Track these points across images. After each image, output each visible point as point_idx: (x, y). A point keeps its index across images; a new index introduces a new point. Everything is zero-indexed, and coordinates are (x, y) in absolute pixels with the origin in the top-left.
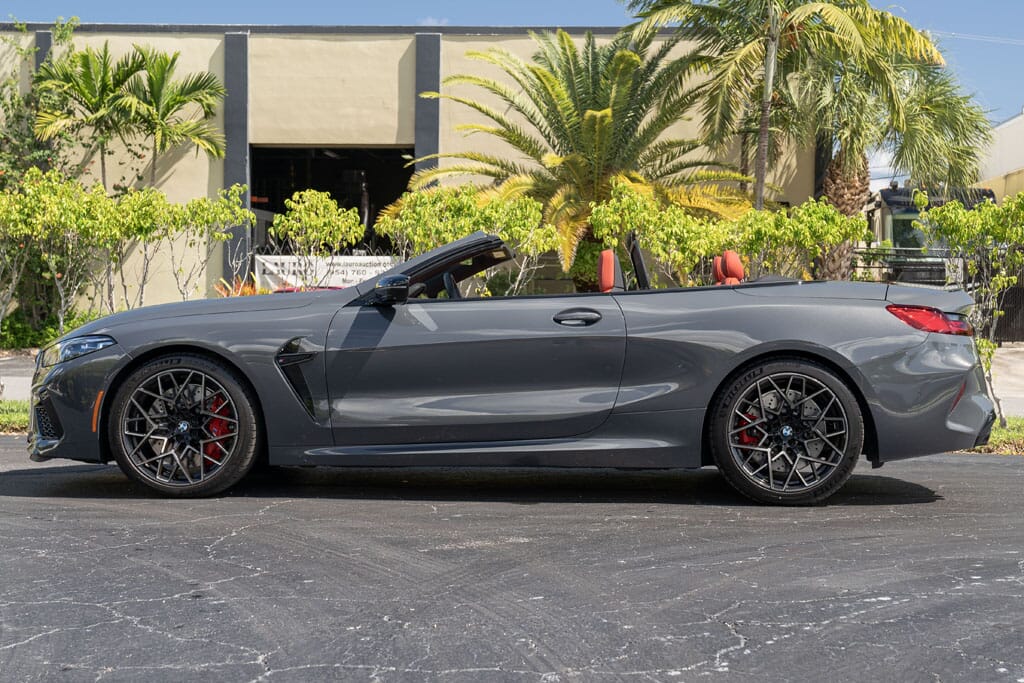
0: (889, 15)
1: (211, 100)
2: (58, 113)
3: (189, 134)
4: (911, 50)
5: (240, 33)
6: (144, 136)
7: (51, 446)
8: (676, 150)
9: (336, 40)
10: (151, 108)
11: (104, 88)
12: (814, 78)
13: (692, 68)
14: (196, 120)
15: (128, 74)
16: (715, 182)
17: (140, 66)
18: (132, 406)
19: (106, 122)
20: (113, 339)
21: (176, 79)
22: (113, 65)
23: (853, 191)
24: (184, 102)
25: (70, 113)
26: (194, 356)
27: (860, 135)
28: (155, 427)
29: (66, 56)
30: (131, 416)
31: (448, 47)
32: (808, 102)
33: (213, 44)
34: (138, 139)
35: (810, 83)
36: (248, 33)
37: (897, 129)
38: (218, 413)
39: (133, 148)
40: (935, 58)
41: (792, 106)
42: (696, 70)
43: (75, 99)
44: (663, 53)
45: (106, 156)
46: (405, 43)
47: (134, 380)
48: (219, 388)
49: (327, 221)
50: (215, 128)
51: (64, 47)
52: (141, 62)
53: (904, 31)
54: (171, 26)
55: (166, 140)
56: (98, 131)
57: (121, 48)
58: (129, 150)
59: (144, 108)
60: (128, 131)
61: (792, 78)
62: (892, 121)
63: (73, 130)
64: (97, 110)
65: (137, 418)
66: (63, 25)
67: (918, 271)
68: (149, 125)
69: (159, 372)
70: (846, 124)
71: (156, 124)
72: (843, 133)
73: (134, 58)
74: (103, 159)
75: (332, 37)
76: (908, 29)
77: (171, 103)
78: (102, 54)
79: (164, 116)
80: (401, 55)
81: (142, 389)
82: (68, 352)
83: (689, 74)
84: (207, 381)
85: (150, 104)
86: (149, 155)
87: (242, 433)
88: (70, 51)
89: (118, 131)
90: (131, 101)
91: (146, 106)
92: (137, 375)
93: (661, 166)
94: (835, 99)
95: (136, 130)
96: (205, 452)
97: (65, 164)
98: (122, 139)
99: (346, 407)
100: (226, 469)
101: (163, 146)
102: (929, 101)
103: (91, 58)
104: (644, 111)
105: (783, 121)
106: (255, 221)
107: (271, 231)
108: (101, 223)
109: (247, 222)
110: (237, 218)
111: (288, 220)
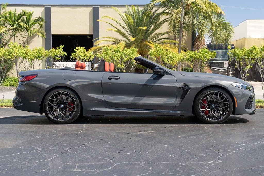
0: (212, 2)
1: (42, 23)
2: (4, 27)
3: (36, 32)
4: (217, 11)
5: (49, 6)
6: (25, 33)
8: (159, 35)
9: (73, 8)
10: (27, 25)
11: (15, 20)
12: (192, 17)
13: (162, 15)
14: (38, 28)
15: (21, 17)
16: (169, 43)
17: (23, 15)
19: (15, 29)
21: (33, 18)
22: (17, 15)
23: (201, 45)
24: (35, 24)
25: (6, 27)
27: (204, 31)
29: (4, 12)
31: (101, 10)
32: (190, 23)
33: (42, 9)
34: (24, 33)
35: (191, 18)
36: (51, 6)
37: (212, 30)
39: (22, 35)
40: (222, 13)
41: (186, 24)
42: (163, 15)
43: (7, 23)
44: (156, 11)
45: (16, 38)
46: (90, 9)
49: (85, 54)
50: (43, 31)
51: (4, 10)
52: (24, 14)
53: (215, 6)
54: (31, 5)
55: (31, 34)
56: (13, 31)
57: (19, 10)
58: (21, 36)
59: (25, 26)
60: (21, 31)
61: (186, 17)
62: (211, 28)
63: (7, 31)
64: (13, 26)
66: (4, 5)
67: (215, 64)
68: (26, 30)
70: (200, 28)
71: (28, 29)
72: (199, 31)
73: (22, 13)
74: (15, 38)
75: (72, 7)
76: (216, 6)
77: (32, 24)
78: (14, 12)
79: (30, 27)
80: (89, 12)
83: (161, 16)
85: (27, 24)
86: (26, 37)
88: (5, 11)
89: (19, 31)
90: (22, 24)
91: (26, 25)
93: (155, 39)
94: (197, 22)
95: (23, 31)
97: (5, 40)
98: (20, 33)
101: (30, 35)
102: (220, 23)
103: (11, 13)
104: (151, 26)
105: (184, 28)
106: (66, 54)
107: (71, 57)
108: (29, 55)
109: (64, 55)
110: (62, 54)
111: (75, 54)
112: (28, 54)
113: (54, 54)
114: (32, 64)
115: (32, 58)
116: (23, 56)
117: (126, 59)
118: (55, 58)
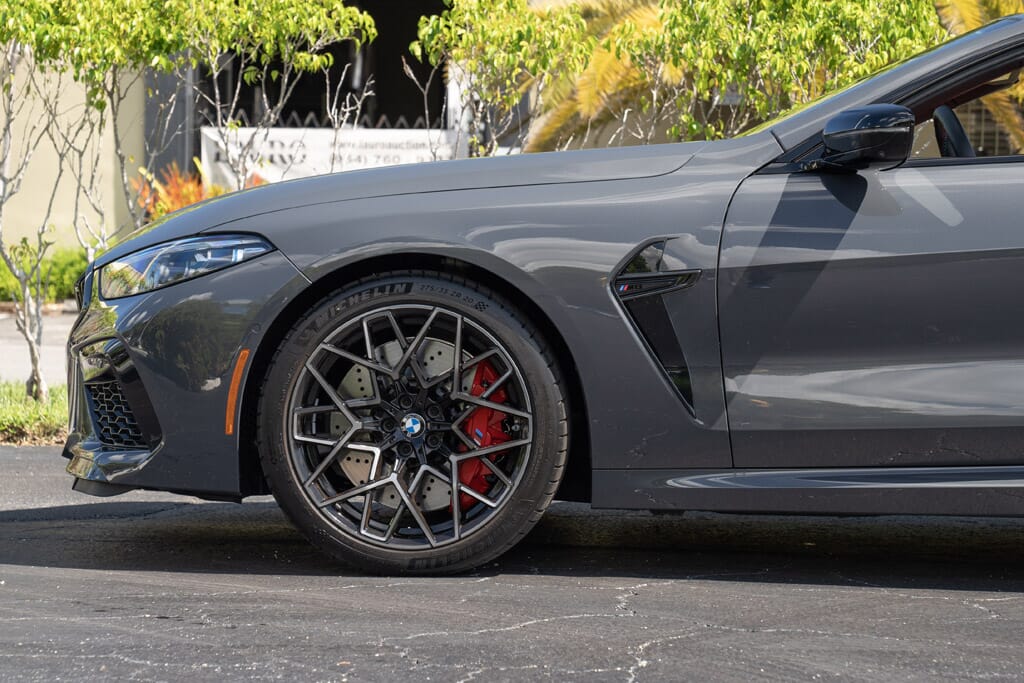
7: (136, 464)
18: (311, 381)
20: (265, 240)
26: (438, 278)
28: (357, 425)
30: (305, 403)
38: (488, 399)
47: (313, 327)
48: (489, 345)
65: (317, 408)
69: (365, 310)
81: (329, 347)
82: (163, 270)
84: (467, 329)
87: (541, 440)
92: (320, 316)
96: (461, 481)
99: (759, 386)
100: (507, 517)
106: (374, 31)
107: (416, 49)
108: (88, 27)
109: (358, 33)
110: (338, 25)
111: (449, 27)
112: (81, 18)
113: (279, 26)
114: (101, 106)
115: (113, 54)
116: (39, 41)
117: (859, 69)
118: (285, 57)
